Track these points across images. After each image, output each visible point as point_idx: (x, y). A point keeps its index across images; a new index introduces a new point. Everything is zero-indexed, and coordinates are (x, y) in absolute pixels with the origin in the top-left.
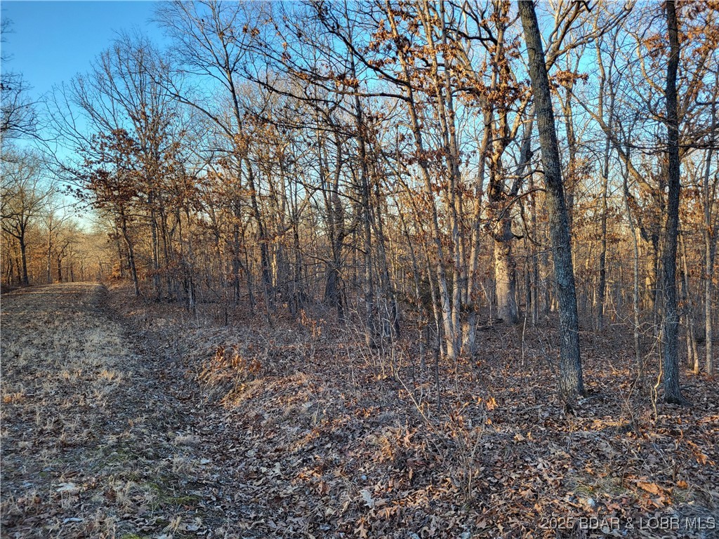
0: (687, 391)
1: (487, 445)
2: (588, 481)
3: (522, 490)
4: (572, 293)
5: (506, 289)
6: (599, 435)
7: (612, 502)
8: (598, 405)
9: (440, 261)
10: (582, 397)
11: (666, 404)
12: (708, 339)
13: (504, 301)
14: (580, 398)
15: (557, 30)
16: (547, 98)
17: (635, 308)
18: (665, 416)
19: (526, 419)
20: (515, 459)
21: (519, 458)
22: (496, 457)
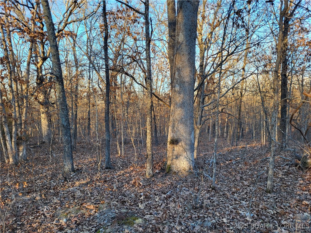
0: (114, 163)
1: (20, 206)
2: (66, 211)
3: (34, 224)
4: (68, 128)
5: (47, 127)
6: (77, 189)
7: (74, 218)
8: (79, 175)
9: (4, 115)
10: (73, 173)
11: (106, 170)
12: (123, 143)
13: (46, 133)
14: (72, 173)
15: (67, 12)
16: (55, 40)
17: (97, 133)
18: (104, 175)
19: (45, 188)
20: (33, 209)
21: (35, 208)
22: (24, 211)
